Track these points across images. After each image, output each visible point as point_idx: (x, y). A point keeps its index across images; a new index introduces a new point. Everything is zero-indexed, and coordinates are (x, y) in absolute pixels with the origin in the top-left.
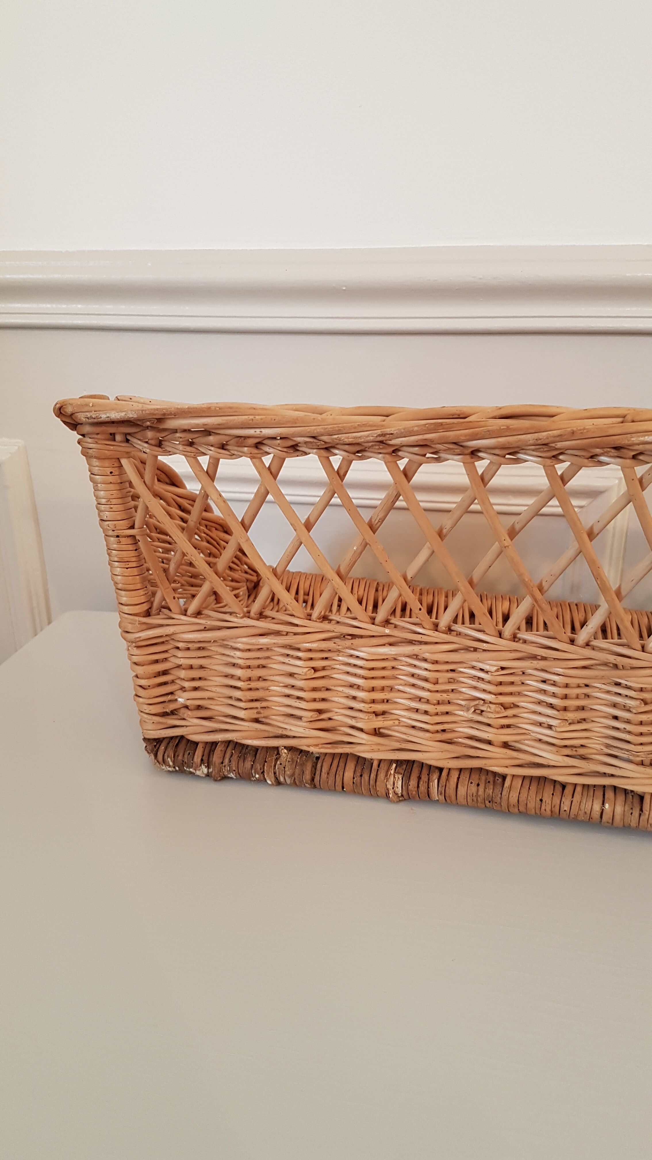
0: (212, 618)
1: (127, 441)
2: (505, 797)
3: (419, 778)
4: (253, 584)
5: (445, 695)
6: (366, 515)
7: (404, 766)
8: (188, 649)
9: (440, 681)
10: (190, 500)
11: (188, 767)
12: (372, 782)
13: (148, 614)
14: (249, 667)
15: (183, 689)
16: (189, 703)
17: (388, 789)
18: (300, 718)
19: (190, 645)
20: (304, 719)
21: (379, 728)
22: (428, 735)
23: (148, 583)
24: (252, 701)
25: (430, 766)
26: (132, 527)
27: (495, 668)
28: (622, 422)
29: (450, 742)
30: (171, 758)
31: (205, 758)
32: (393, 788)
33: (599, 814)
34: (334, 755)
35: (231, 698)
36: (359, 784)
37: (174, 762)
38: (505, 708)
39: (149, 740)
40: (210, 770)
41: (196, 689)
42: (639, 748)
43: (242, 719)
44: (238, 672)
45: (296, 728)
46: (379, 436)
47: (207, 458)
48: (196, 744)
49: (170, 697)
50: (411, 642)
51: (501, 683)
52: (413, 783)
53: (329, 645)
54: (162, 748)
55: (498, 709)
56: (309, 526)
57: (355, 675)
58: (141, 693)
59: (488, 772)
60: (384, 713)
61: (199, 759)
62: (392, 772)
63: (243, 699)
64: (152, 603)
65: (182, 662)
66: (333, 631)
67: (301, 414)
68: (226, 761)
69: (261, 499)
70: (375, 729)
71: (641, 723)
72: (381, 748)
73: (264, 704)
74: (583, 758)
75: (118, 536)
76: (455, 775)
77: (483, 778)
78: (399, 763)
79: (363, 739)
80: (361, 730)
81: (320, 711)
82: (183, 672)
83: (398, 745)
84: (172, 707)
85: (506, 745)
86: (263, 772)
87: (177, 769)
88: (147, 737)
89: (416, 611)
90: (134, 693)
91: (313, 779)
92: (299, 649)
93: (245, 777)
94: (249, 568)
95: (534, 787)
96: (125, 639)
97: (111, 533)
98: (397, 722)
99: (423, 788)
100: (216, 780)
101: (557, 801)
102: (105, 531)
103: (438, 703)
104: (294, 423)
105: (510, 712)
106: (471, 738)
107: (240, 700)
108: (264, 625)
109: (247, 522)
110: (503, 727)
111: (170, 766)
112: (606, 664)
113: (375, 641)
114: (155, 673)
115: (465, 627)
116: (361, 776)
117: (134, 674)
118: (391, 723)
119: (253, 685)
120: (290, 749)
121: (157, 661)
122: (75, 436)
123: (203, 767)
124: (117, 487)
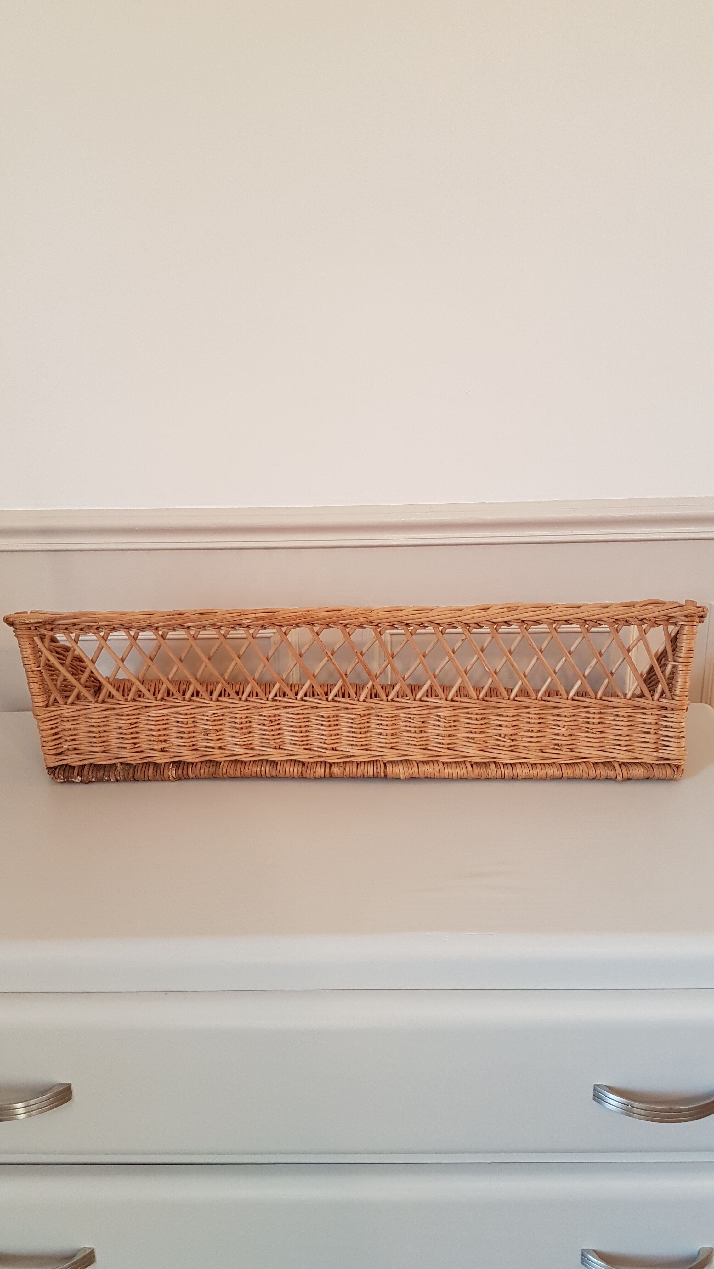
0: (80, 705)
1: (36, 629)
2: (221, 771)
3: (183, 768)
4: (97, 688)
5: (191, 729)
6: (148, 653)
7: (176, 764)
8: (68, 721)
9: (189, 723)
10: (61, 648)
11: (72, 778)
12: (162, 773)
13: (47, 706)
14: (99, 726)
15: (66, 741)
16: (70, 747)
17: (169, 776)
18: (125, 748)
19: (69, 719)
20: (128, 748)
21: (164, 748)
22: (186, 748)
23: (48, 692)
24: (101, 742)
25: (188, 763)
26: (39, 666)
27: (211, 714)
28: (240, 615)
29: (196, 750)
30: (62, 775)
31: (80, 773)
32: (172, 775)
33: (260, 772)
34: (143, 763)
35: (91, 742)
36: (156, 775)
37: (63, 777)
38: (218, 732)
39: (50, 768)
40: (82, 779)
41: (72, 740)
42: (273, 741)
43: (97, 752)
44: (94, 729)
45: (124, 753)
46: (149, 623)
47: (74, 634)
48: (74, 767)
49: (60, 746)
50: (174, 707)
51: (215, 721)
52: (180, 771)
53: (137, 712)
54: (57, 771)
55: (214, 732)
56: (123, 660)
57: (151, 725)
58: (45, 744)
59: (214, 761)
60: (165, 741)
61: (77, 774)
62: (171, 767)
63: (97, 742)
64: (49, 701)
65: (65, 727)
66: (138, 705)
67: (115, 615)
68: (90, 773)
69: (100, 649)
70: (162, 748)
71: (272, 730)
72: (165, 757)
73: (108, 743)
74: (252, 749)
75: (32, 671)
76: (199, 765)
77: (212, 764)
78: (174, 763)
79: (156, 754)
80: (155, 750)
81: (135, 744)
82: (66, 732)
83: (172, 755)
84: (60, 751)
85: (220, 748)
86: (109, 776)
87: (65, 780)
88: (49, 766)
89: (175, 693)
90: (41, 745)
91: (133, 776)
92: (122, 715)
93: (101, 780)
94: (95, 679)
95: (233, 765)
96: (36, 719)
97: (29, 670)
98: (171, 744)
99: (185, 772)
100: (86, 783)
101: (242, 769)
102: (26, 669)
103: (189, 733)
104: (112, 619)
105: (220, 733)
106: (206, 747)
107: (95, 743)
108: (105, 706)
109: (94, 660)
110: (218, 740)
111: (61, 779)
112: (254, 707)
113: (158, 708)
114: (52, 734)
115: (199, 698)
116: (156, 771)
117: (41, 736)
118: (169, 745)
119: (102, 735)
120: (122, 763)
121: (52, 728)
122: (12, 629)
123: (79, 777)
124: (32, 649)
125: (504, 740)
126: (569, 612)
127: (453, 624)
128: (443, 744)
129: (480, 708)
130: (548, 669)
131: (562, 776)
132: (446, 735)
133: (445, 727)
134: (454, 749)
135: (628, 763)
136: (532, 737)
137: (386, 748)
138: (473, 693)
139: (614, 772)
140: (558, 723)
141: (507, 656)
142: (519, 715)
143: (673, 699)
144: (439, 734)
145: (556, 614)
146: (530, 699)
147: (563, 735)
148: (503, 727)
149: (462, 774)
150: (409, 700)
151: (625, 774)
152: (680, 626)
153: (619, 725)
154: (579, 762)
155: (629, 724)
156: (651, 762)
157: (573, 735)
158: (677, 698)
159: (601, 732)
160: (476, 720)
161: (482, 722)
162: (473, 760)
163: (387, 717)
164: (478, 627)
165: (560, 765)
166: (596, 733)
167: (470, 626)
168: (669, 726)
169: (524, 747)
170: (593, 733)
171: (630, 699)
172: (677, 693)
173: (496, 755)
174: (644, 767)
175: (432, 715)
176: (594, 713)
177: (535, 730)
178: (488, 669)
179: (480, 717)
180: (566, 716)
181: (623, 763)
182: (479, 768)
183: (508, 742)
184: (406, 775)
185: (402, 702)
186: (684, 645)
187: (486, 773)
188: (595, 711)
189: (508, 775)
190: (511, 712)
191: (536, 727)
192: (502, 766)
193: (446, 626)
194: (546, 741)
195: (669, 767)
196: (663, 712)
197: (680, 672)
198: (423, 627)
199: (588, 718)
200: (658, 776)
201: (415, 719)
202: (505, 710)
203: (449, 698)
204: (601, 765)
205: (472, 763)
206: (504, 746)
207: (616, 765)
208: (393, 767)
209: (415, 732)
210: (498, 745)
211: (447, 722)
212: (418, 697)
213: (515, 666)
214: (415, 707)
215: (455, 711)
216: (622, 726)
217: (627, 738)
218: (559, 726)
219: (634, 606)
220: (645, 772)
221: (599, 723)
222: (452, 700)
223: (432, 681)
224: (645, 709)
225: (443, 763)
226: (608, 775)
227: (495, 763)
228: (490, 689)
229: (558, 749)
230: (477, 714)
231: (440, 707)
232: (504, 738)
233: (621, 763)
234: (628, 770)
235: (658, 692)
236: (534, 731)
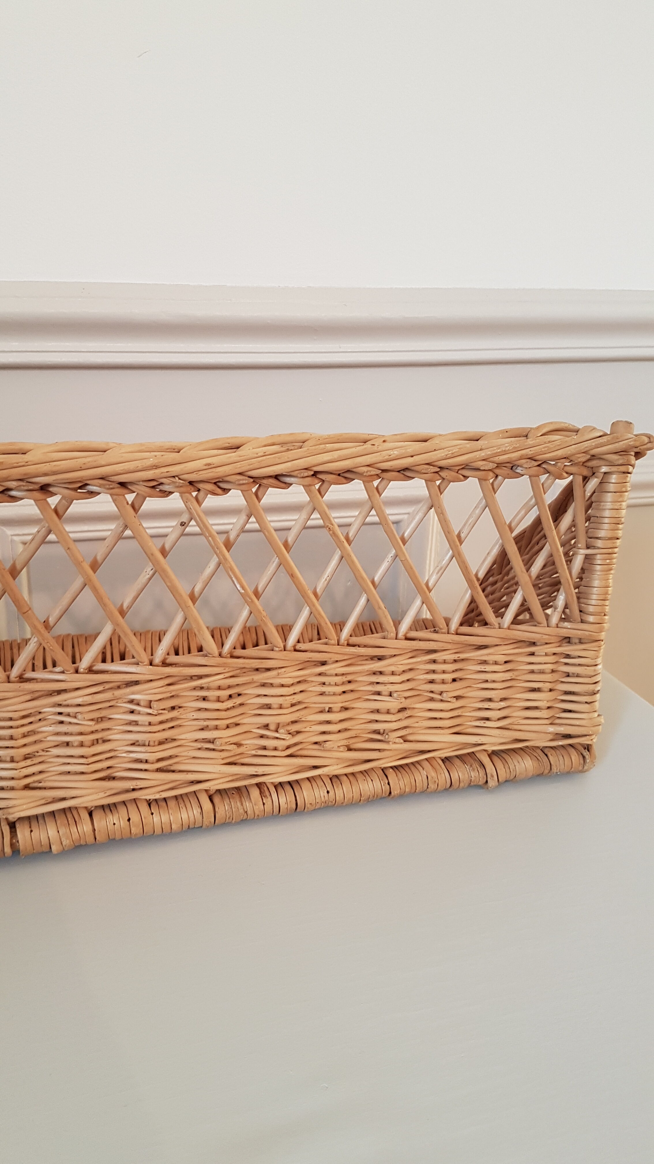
125: (277, 735)
126: (410, 451)
127: (162, 484)
128: (147, 761)
129: (227, 675)
130: (362, 578)
131: (390, 793)
132: (154, 742)
133: (150, 724)
134: (172, 768)
135: (502, 751)
136: (328, 722)
137: (12, 789)
138: (210, 645)
139: (482, 772)
140: (378, 688)
141: (279, 555)
142: (305, 681)
143: (582, 621)
144: (138, 741)
145: (385, 455)
146: (326, 644)
147: (388, 712)
148: (274, 709)
149: (192, 819)
150: (63, 672)
151: (503, 774)
152: (602, 475)
153: (487, 681)
154: (418, 762)
155: (508, 676)
156: (542, 744)
157: (409, 708)
158: (591, 619)
159: (457, 698)
160: (219, 700)
161: (229, 704)
162: (213, 786)
163: (11, 719)
164: (219, 491)
165: (382, 770)
166: (449, 700)
167: (199, 490)
168: (573, 674)
169: (316, 743)
170: (442, 701)
171: (509, 628)
172: (591, 609)
173: (260, 770)
174: (532, 756)
175: (120, 701)
176: (445, 662)
177: (336, 707)
178: (243, 587)
179: (226, 693)
180: (393, 673)
181: (494, 753)
182: (227, 801)
183: (284, 739)
184: (64, 843)
185: (43, 681)
186: (607, 513)
187: (241, 811)
188: (445, 657)
189: (287, 808)
190: (290, 675)
191: (338, 702)
192: (273, 790)
193: (142, 489)
194: (357, 727)
195: (573, 750)
196: (566, 649)
197: (598, 568)
198: (87, 495)
199: (434, 672)
200: (558, 771)
201: (79, 716)
202: (278, 674)
203: (157, 660)
204: (458, 762)
205: (211, 793)
206: (275, 749)
207: (486, 760)
208: (31, 831)
209: (82, 745)
210: (265, 748)
211: (155, 712)
212: (84, 665)
213: (297, 578)
214: (77, 689)
215: (172, 688)
216: (494, 681)
217: (503, 704)
218: (379, 693)
219: (527, 436)
220: (535, 765)
221: (454, 680)
222: (165, 664)
223: (116, 624)
224: (534, 644)
225: (149, 803)
226: (473, 779)
227: (259, 785)
228: (246, 630)
229: (380, 741)
230: (219, 688)
231: (137, 683)
232: (277, 731)
233: (490, 752)
234: (507, 766)
235: (558, 610)
236: (334, 709)
